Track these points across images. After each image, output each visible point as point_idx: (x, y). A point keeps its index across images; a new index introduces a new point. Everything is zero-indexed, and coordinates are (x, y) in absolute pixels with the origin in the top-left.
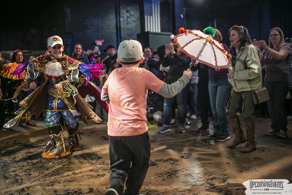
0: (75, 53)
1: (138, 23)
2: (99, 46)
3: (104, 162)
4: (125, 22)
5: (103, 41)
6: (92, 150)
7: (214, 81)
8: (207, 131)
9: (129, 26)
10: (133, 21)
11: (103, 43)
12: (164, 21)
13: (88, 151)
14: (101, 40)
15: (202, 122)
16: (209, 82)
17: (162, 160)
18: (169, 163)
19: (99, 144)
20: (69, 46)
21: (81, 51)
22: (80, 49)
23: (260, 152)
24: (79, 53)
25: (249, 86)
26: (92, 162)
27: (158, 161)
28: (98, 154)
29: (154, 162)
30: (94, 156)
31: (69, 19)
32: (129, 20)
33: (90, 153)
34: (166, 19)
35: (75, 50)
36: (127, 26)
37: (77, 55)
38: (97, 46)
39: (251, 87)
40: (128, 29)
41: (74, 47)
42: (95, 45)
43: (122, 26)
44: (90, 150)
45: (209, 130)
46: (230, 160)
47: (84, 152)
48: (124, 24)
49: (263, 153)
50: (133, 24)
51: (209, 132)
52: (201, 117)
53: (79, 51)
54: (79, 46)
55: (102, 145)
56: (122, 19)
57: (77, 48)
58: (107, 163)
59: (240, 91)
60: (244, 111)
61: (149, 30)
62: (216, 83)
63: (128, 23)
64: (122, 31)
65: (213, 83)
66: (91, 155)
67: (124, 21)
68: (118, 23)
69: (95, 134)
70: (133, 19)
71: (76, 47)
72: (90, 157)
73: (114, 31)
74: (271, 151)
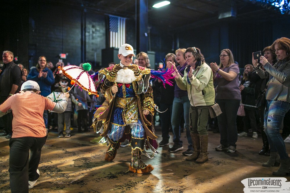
0: (39, 65)
1: (104, 38)
2: (63, 59)
3: (64, 174)
4: (91, 37)
5: (67, 54)
6: (51, 163)
7: (179, 98)
8: (167, 145)
9: (94, 41)
10: (98, 36)
11: (67, 56)
12: (129, 38)
13: (48, 164)
14: (65, 53)
15: (162, 136)
16: (175, 98)
17: (122, 173)
18: (129, 175)
19: (59, 157)
20: (32, 58)
21: (45, 63)
22: (44, 61)
23: (216, 165)
24: (43, 65)
25: (204, 102)
26: (51, 175)
27: (118, 174)
28: (58, 167)
29: (115, 175)
30: (54, 169)
31: (33, 31)
32: (94, 35)
33: (50, 166)
34: (131, 36)
35: (39, 62)
36: (91, 41)
37: (40, 66)
38: (61, 59)
39: (206, 103)
40: (93, 43)
41: (38, 59)
42: (59, 58)
43: (87, 41)
44: (50, 162)
45: (169, 145)
46: (187, 173)
47: (43, 165)
48: (89, 39)
49: (218, 166)
50: (99, 40)
51: (169, 146)
52: (162, 132)
53: (44, 63)
54: (44, 58)
55: (62, 158)
56: (87, 34)
57: (42, 60)
58: (67, 175)
59: (196, 106)
60: (199, 124)
61: (114, 46)
62: (181, 99)
63: (93, 38)
64: (87, 46)
65: (179, 99)
66: (51, 168)
67: (89, 35)
68: (84, 37)
69: (55, 147)
70: (98, 34)
71: (40, 59)
72: (49, 169)
73: (80, 45)
74: (225, 164)
